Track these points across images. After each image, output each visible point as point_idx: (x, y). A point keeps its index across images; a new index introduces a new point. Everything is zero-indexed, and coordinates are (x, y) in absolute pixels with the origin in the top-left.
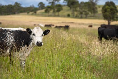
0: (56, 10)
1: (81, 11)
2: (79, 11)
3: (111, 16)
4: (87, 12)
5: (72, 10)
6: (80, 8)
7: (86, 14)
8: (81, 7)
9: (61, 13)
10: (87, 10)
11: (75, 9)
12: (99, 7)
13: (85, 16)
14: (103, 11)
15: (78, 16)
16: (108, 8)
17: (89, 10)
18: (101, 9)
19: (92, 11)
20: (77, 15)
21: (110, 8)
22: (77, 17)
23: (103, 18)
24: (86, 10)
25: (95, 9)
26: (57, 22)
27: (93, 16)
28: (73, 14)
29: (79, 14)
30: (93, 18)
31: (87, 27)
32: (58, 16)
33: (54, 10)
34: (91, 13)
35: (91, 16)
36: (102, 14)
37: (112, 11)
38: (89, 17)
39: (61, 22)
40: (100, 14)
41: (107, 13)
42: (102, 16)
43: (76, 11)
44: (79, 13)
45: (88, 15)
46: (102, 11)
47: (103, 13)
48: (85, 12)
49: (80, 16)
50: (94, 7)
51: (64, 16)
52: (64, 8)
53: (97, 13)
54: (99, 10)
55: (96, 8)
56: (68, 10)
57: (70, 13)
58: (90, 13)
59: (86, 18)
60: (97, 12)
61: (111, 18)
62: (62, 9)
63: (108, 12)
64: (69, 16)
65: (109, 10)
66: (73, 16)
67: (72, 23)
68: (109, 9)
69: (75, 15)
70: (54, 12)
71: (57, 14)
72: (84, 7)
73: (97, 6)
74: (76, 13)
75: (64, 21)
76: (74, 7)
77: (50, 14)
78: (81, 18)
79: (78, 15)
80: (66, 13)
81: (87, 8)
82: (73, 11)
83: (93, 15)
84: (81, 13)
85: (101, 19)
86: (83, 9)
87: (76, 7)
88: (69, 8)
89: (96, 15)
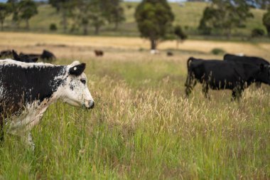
0: (20, 14)
1: (84, 16)
2: (79, 17)
3: (158, 28)
4: (100, 19)
5: (61, 14)
6: (81, 10)
7: (97, 25)
8: (84, 7)
9: (33, 21)
10: (100, 13)
11: (68, 12)
12: (129, 7)
13: (93, 29)
14: (139, 17)
15: (78, 30)
16: (150, 10)
17: (103, 15)
18: (133, 11)
19: (112, 16)
20: (74, 25)
21: (154, 9)
22: (73, 32)
23: (139, 34)
24: (96, 15)
25: (119, 13)
26: (26, 44)
27: (114, 30)
28: (63, 23)
29: (80, 25)
30: (113, 33)
32: (27, 29)
33: (16, 14)
34: (110, 22)
35: (108, 30)
36: (136, 25)
37: (160, 17)
38: (103, 31)
39: (33, 44)
40: (132, 24)
41: (149, 22)
42: (135, 28)
43: (72, 16)
44: (80, 21)
45: (102, 27)
46: (135, 15)
47: (138, 21)
48: (95, 18)
49: (82, 29)
50: (117, 8)
51: (41, 30)
52: (40, 9)
53: (123, 22)
54: (129, 16)
55: (121, 9)
56: (51, 14)
57: (57, 21)
58: (106, 22)
59: (96, 33)
60: (123, 19)
61: (157, 34)
62: (36, 12)
63: (150, 19)
64: (53, 28)
65: (152, 13)
66: (65, 28)
67: (63, 46)
68: (152, 10)
69: (70, 27)
70: (15, 19)
71: (23, 24)
72: (92, 7)
73: (122, 5)
74: (71, 22)
75: (42, 43)
76: (65, 8)
77: (5, 24)
78: (85, 33)
79: (77, 26)
80: (47, 22)
81: (98, 8)
82: (65, 16)
83: (113, 26)
84: (85, 22)
85: (134, 36)
86: (89, 13)
87: (72, 7)
88: (54, 10)
89: (122, 26)
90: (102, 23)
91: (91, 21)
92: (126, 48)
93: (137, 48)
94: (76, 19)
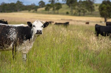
0: (55, 8)
1: (79, 9)
2: (77, 9)
3: (107, 13)
4: (85, 10)
5: (70, 8)
6: (78, 7)
7: (84, 12)
8: (79, 6)
9: (60, 11)
10: (85, 8)
12: (97, 6)
13: (83, 14)
14: (100, 9)
15: (77, 14)
16: (105, 7)
17: (86, 9)
18: (98, 7)
19: (90, 9)
20: (75, 12)
21: (106, 6)
22: (75, 15)
23: (100, 16)
24: (84, 8)
25: (93, 8)
26: (57, 19)
27: (91, 14)
28: (71, 11)
29: (78, 12)
30: (90, 15)
31: (84, 24)
32: (58, 14)
33: (54, 8)
35: (88, 14)
36: (99, 12)
37: (108, 10)
38: (86, 14)
39: (60, 19)
40: (97, 12)
42: (99, 14)
43: (75, 9)
44: (78, 11)
45: (86, 13)
46: (99, 9)
48: (83, 10)
49: (78, 14)
50: (92, 6)
51: (63, 14)
52: (63, 6)
53: (94, 11)
54: (97, 9)
56: (67, 8)
57: (69, 10)
58: (88, 11)
60: (94, 10)
61: (107, 16)
62: (61, 7)
63: (104, 10)
64: (67, 13)
65: (106, 8)
66: (72, 13)
67: (71, 20)
69: (74, 13)
70: (54, 10)
71: (56, 11)
72: (82, 6)
73: (94, 5)
74: (74, 11)
75: (63, 19)
76: (72, 6)
77: (50, 12)
78: (80, 15)
79: (76, 13)
80: (65, 11)
81: (85, 6)
82: (72, 9)
83: (90, 13)
84: (79, 11)
85: (98, 17)
86: (81, 8)
87: (75, 6)
88: (68, 6)
89: (93, 13)
90: (86, 11)
91: (82, 11)
92: (95, 21)
93: (99, 21)
94: (76, 10)
